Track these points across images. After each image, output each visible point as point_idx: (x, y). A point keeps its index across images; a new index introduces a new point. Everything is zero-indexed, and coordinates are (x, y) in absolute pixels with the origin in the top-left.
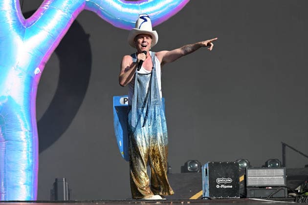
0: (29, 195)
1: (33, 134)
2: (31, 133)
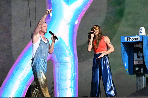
2: (74, 58)
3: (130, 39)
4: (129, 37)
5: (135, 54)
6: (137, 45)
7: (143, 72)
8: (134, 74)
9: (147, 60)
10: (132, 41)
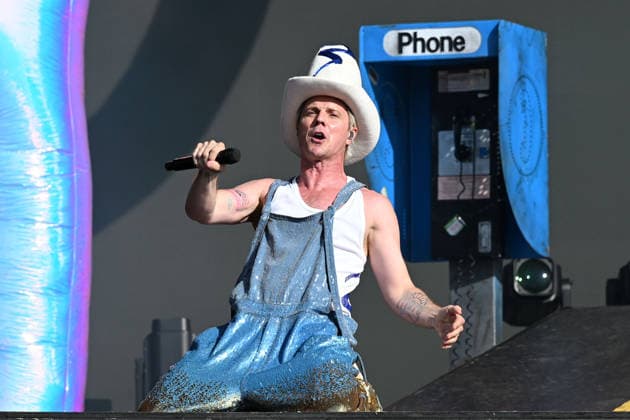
0: (58, 382)
1: (71, 162)
2: (65, 158)
3: (419, 44)
4: (411, 32)
5: (441, 134)
6: (455, 79)
7: (489, 249)
8: (435, 258)
9: (520, 172)
10: (427, 53)
